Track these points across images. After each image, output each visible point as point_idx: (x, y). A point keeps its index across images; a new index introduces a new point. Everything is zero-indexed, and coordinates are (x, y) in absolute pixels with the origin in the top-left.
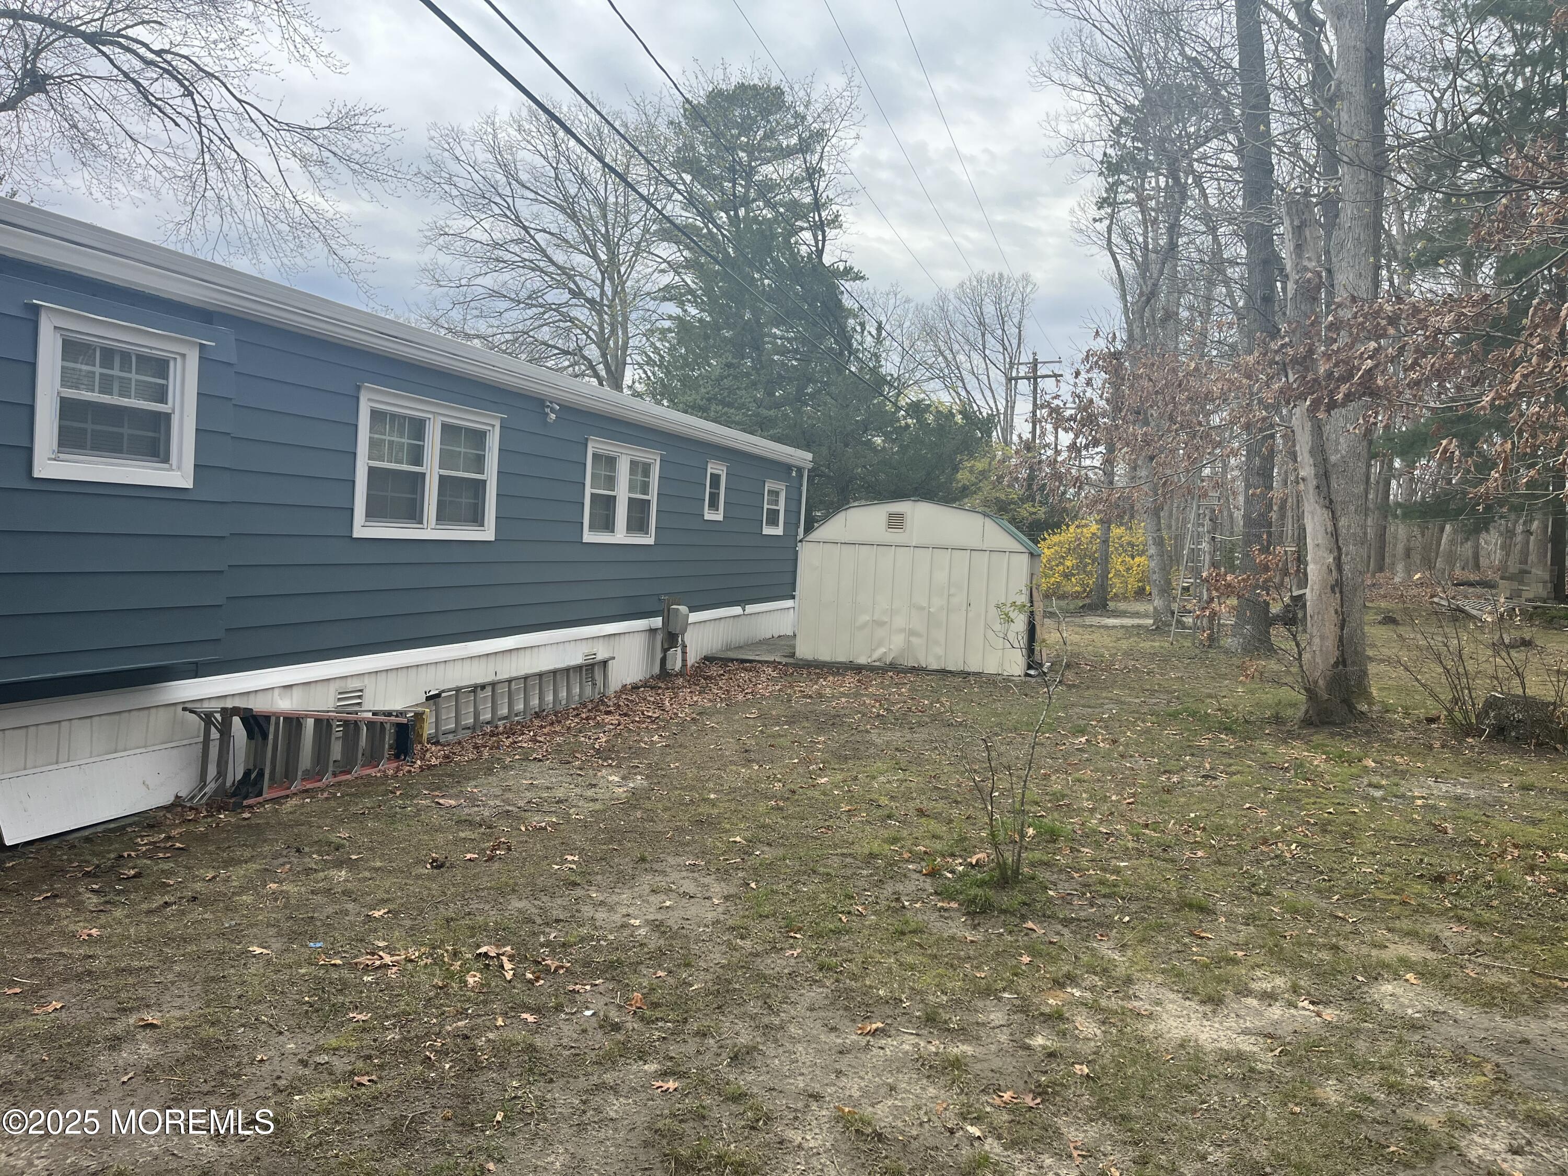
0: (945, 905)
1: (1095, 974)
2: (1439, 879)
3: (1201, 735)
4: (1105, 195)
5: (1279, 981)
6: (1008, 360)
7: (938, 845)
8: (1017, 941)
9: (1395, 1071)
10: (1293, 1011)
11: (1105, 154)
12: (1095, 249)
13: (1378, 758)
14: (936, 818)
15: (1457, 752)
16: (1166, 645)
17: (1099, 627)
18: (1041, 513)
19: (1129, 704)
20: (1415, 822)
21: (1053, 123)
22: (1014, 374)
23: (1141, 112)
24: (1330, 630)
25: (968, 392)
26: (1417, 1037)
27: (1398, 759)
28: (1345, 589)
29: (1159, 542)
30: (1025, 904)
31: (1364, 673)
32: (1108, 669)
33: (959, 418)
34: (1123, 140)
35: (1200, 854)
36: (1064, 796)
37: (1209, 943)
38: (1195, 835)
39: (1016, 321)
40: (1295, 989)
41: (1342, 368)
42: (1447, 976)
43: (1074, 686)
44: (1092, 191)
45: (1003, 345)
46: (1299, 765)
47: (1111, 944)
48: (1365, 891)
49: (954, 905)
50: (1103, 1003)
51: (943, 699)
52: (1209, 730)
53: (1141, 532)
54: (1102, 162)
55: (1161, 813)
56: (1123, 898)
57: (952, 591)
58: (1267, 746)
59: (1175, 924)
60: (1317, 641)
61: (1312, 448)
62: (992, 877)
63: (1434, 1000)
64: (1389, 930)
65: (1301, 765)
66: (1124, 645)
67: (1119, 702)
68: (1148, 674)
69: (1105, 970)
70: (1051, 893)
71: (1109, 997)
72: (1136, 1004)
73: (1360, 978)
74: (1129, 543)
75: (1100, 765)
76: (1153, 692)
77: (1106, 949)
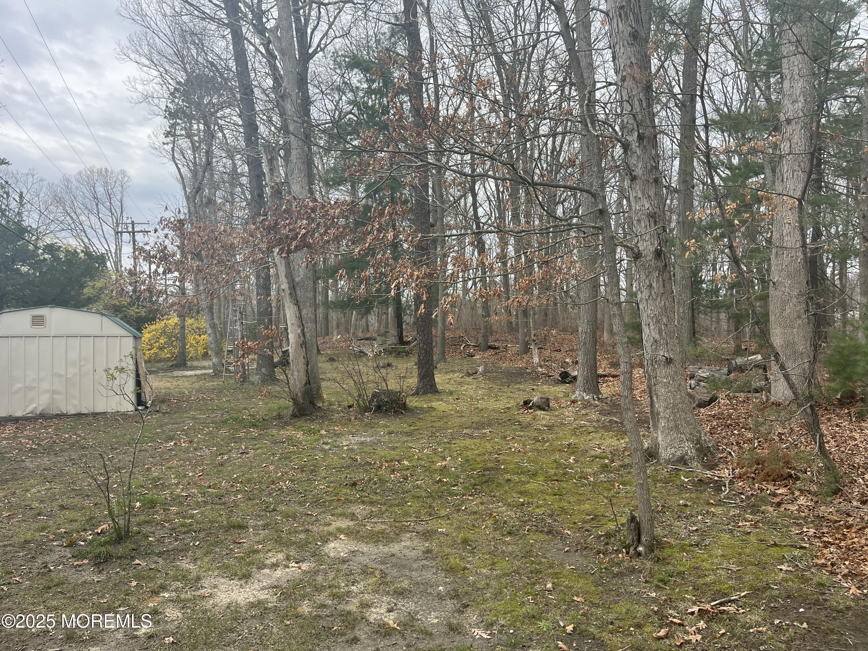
0: (80, 563)
1: (178, 581)
2: (354, 484)
3: (240, 431)
4: (169, 130)
5: (281, 556)
6: (115, 221)
7: (75, 526)
8: (128, 574)
9: (336, 587)
10: (287, 570)
11: (167, 106)
12: (165, 160)
13: (327, 429)
14: (73, 509)
15: (361, 420)
16: (221, 383)
17: (182, 377)
18: (143, 313)
19: (200, 419)
20: (343, 458)
21: (133, 84)
22: (120, 229)
23: (186, 86)
24: (302, 366)
25: (89, 239)
26: (346, 566)
27: (336, 428)
28: (308, 345)
29: (213, 326)
30: (134, 550)
31: (319, 388)
32: (188, 400)
33: (82, 255)
34: (177, 100)
35: (239, 496)
36: (159, 479)
37: (245, 545)
38: (237, 487)
39: (119, 197)
40: (288, 558)
41: (293, 233)
42: (358, 532)
43: (167, 413)
44: (161, 127)
45: (111, 212)
46: (290, 439)
47: (188, 560)
48: (321, 498)
49: (86, 561)
50: (183, 596)
51: (79, 432)
52: (244, 427)
53: (203, 322)
54: (165, 111)
55: (218, 478)
56: (195, 532)
57: (82, 363)
58: (274, 431)
59: (226, 539)
60: (296, 373)
61: (286, 274)
62: (111, 539)
63: (353, 546)
64: (332, 515)
65: (291, 439)
66: (197, 386)
67: (194, 418)
68: (211, 400)
69: (184, 577)
70: (150, 539)
71: (187, 592)
72: (202, 591)
73: (319, 543)
74: (197, 328)
75: (182, 456)
76: (213, 410)
77: (185, 564)
